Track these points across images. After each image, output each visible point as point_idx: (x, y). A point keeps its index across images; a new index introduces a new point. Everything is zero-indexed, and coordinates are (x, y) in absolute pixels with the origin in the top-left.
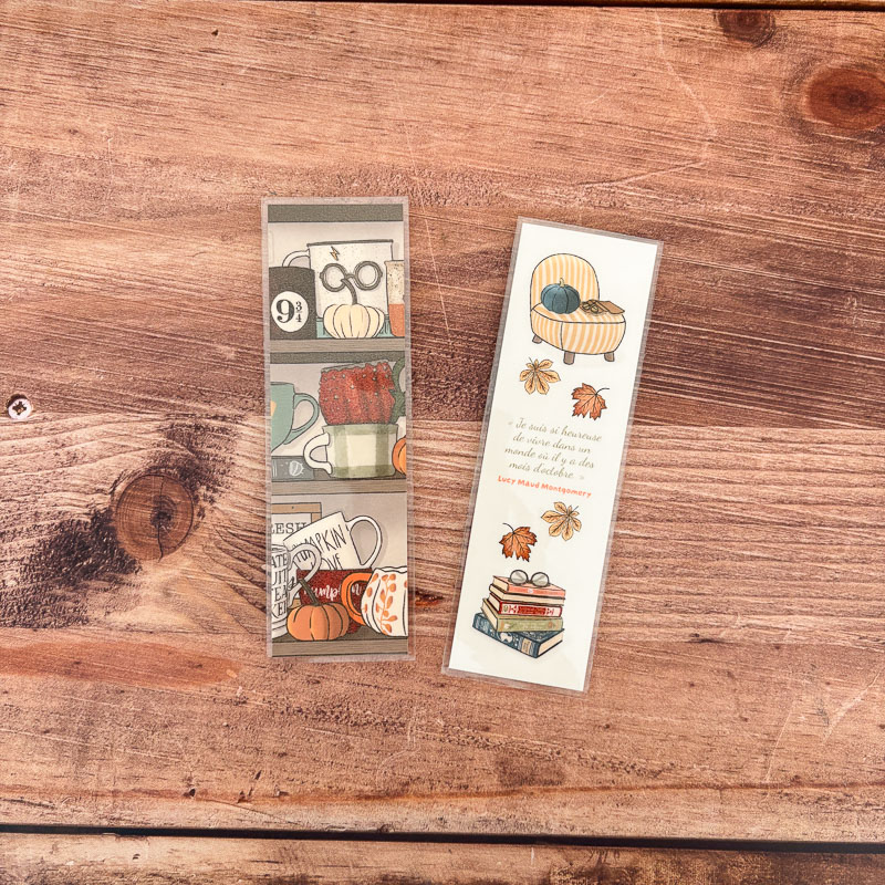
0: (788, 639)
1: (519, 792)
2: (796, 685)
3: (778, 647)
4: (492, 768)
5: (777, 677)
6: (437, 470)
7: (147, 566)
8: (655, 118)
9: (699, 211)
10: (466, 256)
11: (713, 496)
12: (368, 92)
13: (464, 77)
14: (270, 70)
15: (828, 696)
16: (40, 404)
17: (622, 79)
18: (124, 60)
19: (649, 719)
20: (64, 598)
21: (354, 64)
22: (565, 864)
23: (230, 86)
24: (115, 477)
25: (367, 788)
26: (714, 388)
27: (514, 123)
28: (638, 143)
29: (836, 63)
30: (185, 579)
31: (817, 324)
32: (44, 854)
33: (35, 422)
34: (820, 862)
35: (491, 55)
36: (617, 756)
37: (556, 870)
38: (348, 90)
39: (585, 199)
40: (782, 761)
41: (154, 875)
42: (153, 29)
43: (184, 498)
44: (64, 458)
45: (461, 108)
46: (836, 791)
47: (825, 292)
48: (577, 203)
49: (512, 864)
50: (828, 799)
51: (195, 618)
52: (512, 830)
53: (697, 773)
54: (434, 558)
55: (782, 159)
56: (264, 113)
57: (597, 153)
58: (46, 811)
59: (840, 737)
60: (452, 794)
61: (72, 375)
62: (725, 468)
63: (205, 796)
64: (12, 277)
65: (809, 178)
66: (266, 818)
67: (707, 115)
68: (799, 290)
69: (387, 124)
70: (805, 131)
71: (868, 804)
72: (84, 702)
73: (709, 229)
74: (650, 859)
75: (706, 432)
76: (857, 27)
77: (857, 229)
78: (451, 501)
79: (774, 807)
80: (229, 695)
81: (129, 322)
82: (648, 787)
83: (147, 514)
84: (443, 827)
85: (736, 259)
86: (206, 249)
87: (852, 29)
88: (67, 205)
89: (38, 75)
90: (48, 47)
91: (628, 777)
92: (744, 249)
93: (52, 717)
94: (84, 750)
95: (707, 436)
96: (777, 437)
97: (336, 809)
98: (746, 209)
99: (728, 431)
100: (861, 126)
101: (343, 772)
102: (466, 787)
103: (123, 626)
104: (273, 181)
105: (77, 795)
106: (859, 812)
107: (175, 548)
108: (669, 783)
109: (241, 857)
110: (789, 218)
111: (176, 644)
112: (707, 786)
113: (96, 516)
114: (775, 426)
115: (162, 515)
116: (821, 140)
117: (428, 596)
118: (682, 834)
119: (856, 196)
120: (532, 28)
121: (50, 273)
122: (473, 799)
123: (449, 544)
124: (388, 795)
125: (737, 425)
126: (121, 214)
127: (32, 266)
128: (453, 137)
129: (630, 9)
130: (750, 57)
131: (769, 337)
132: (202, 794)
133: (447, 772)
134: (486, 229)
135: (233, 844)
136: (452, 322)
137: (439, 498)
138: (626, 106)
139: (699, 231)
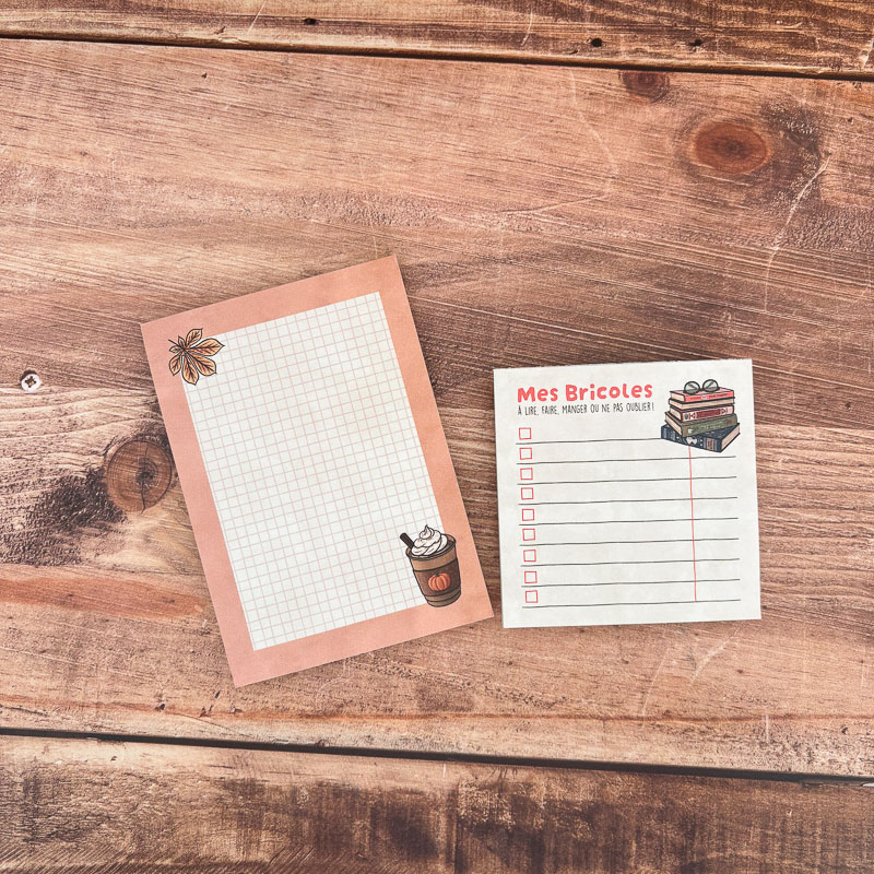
1: (435, 716)
2: (669, 635)
4: (413, 695)
7: (132, 516)
8: (567, 157)
9: (601, 237)
10: (406, 267)
12: (330, 129)
13: (410, 119)
14: (248, 108)
15: (696, 645)
16: (48, 379)
17: (541, 124)
18: (128, 96)
19: (546, 658)
20: (62, 541)
21: (319, 104)
22: (471, 778)
23: (215, 120)
24: (108, 442)
25: (307, 708)
27: (449, 159)
28: (552, 178)
29: (719, 117)
30: (162, 528)
31: (697, 333)
32: (37, 754)
33: (43, 393)
34: (684, 782)
35: (433, 101)
36: (518, 689)
37: (464, 783)
38: (313, 127)
39: (506, 224)
40: (655, 698)
41: (129, 774)
42: (154, 71)
43: (165, 461)
44: (66, 424)
45: (407, 145)
46: (701, 724)
47: (704, 307)
48: (500, 226)
49: (427, 776)
50: (693, 731)
51: (170, 561)
52: (427, 748)
53: (585, 705)
55: (672, 195)
56: (243, 144)
57: (518, 186)
58: (41, 718)
59: (705, 679)
60: (378, 716)
61: (75, 356)
63: (173, 711)
64: (27, 272)
65: (694, 212)
66: (222, 730)
67: (611, 156)
68: (682, 305)
69: (344, 156)
70: (692, 172)
71: (726, 736)
72: (75, 627)
73: (609, 252)
74: (543, 776)
76: (737, 88)
77: (733, 256)
79: (648, 735)
80: (195, 626)
81: (124, 313)
82: (543, 716)
83: (134, 473)
84: (371, 743)
85: (630, 278)
86: (190, 254)
87: (734, 90)
88: (76, 214)
89: (56, 106)
90: (65, 83)
91: (527, 707)
92: (638, 269)
93: (48, 639)
94: (74, 668)
97: (281, 725)
98: (641, 236)
100: (738, 170)
101: (289, 694)
102: (391, 710)
103: (110, 566)
104: (247, 200)
105: (66, 706)
106: (718, 742)
107: (156, 502)
108: (560, 713)
109: (201, 762)
110: (677, 244)
111: (154, 582)
112: (593, 717)
113: (90, 474)
115: (146, 475)
116: (705, 180)
118: (570, 756)
119: (733, 228)
120: (467, 79)
121: (60, 270)
122: (397, 720)
124: (325, 714)
126: (120, 223)
127: (46, 265)
128: (398, 168)
129: (550, 67)
130: (648, 110)
131: (655, 343)
132: (170, 708)
133: (375, 697)
134: (423, 246)
135: (196, 752)
138: (543, 147)
139: (601, 253)
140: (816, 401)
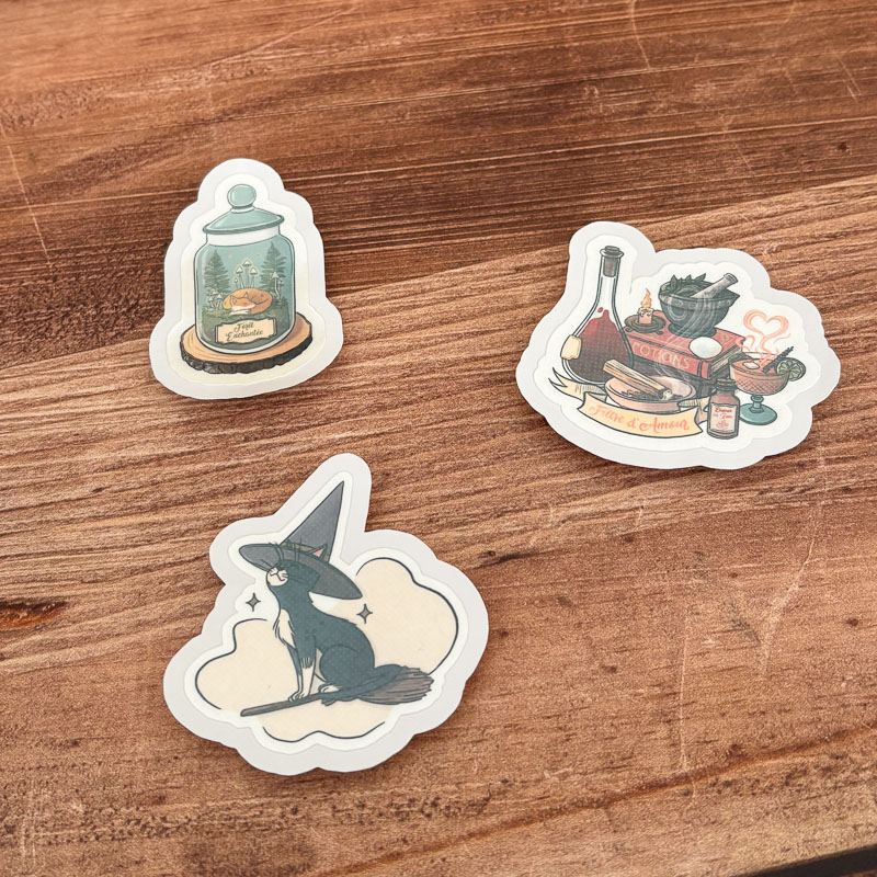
0: (642, 522)
2: (680, 591)
3: (629, 539)
5: (645, 584)
6: (41, 424)
9: (361, 53)
10: (63, 168)
11: (464, 355)
15: (740, 595)
26: (430, 228)
27: (113, 30)
28: (270, 10)
31: (551, 125)
36: (403, 790)
39: (212, 76)
40: (700, 726)
47: (549, 90)
48: (203, 82)
50: (805, 773)
53: (554, 785)
54: (46, 548)
57: (221, 31)
59: (787, 658)
62: (473, 316)
68: (515, 97)
73: (380, 66)
75: (432, 281)
77: (571, 21)
78: (67, 460)
79: (713, 811)
82: (471, 835)
85: (422, 87)
91: (431, 825)
92: (431, 74)
95: (437, 285)
96: (537, 262)
98: (423, 36)
99: (464, 273)
106: (870, 783)
108: (507, 817)
110: (480, 31)
112: (579, 805)
114: (530, 250)
117: (41, 605)
123: (69, 522)
125: (475, 262)
128: (37, 60)
131: (490, 154)
134: (87, 136)
136: (51, 242)
137: (49, 461)
139: (368, 72)
140: (786, 156)
